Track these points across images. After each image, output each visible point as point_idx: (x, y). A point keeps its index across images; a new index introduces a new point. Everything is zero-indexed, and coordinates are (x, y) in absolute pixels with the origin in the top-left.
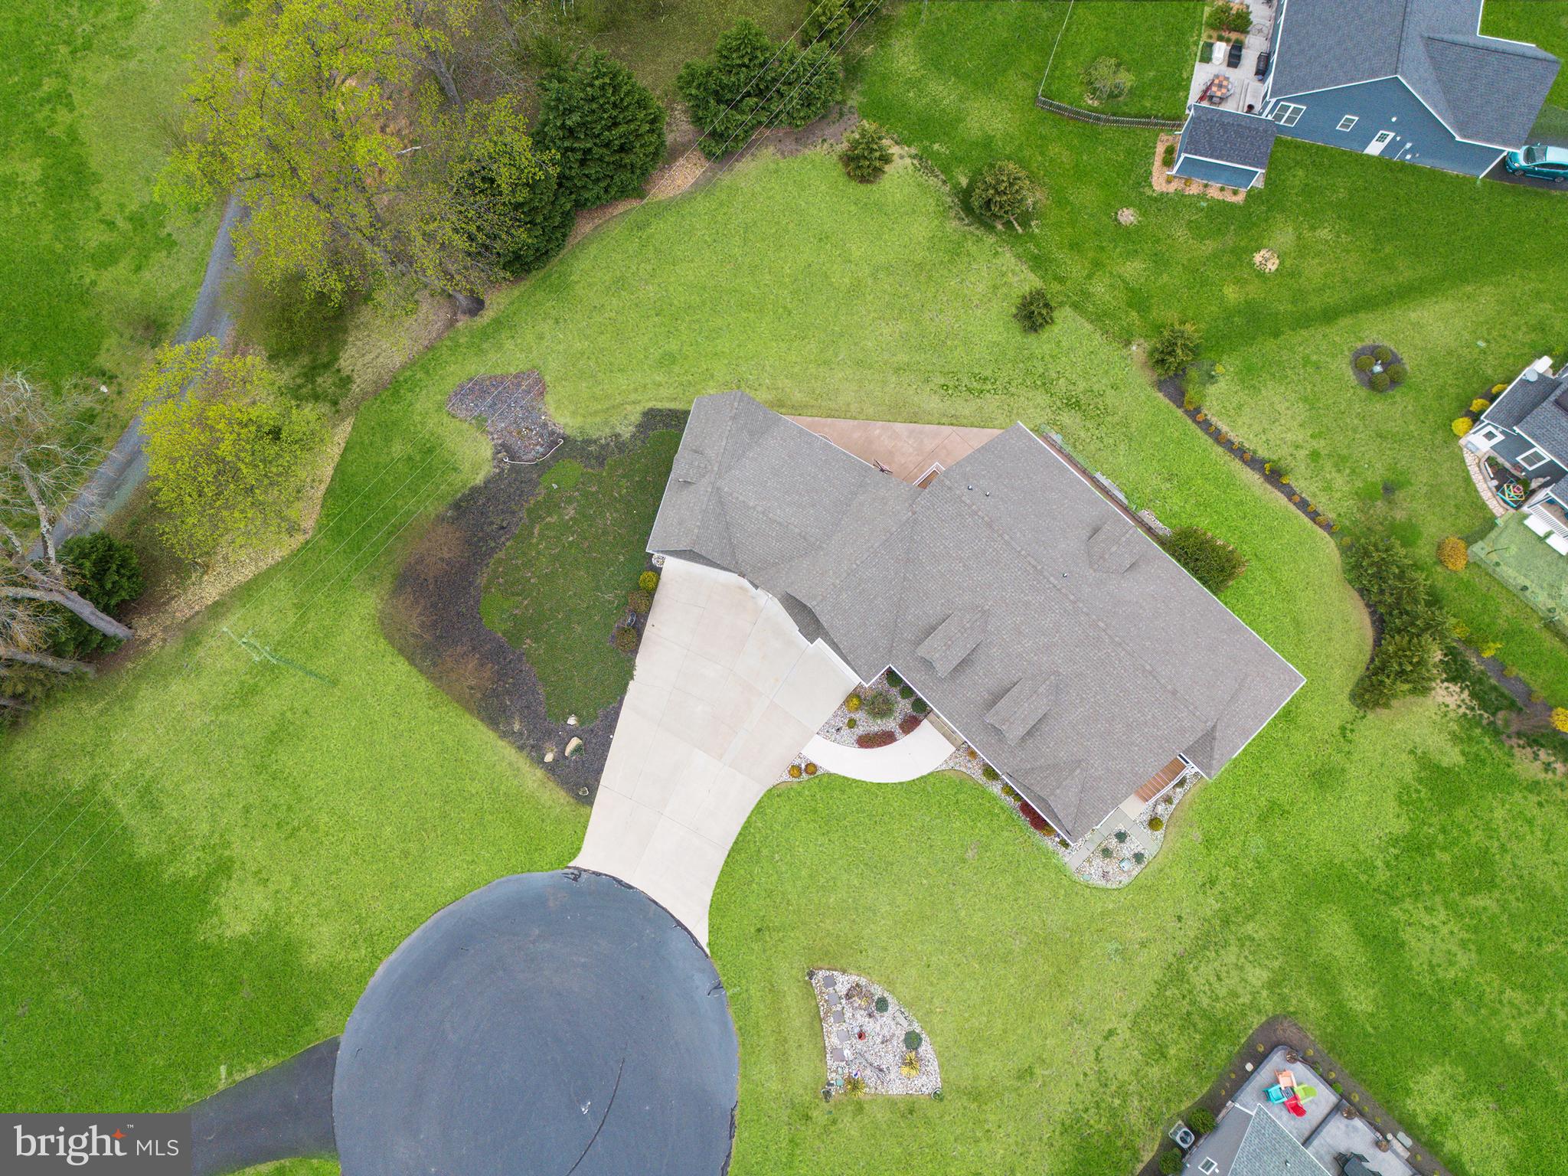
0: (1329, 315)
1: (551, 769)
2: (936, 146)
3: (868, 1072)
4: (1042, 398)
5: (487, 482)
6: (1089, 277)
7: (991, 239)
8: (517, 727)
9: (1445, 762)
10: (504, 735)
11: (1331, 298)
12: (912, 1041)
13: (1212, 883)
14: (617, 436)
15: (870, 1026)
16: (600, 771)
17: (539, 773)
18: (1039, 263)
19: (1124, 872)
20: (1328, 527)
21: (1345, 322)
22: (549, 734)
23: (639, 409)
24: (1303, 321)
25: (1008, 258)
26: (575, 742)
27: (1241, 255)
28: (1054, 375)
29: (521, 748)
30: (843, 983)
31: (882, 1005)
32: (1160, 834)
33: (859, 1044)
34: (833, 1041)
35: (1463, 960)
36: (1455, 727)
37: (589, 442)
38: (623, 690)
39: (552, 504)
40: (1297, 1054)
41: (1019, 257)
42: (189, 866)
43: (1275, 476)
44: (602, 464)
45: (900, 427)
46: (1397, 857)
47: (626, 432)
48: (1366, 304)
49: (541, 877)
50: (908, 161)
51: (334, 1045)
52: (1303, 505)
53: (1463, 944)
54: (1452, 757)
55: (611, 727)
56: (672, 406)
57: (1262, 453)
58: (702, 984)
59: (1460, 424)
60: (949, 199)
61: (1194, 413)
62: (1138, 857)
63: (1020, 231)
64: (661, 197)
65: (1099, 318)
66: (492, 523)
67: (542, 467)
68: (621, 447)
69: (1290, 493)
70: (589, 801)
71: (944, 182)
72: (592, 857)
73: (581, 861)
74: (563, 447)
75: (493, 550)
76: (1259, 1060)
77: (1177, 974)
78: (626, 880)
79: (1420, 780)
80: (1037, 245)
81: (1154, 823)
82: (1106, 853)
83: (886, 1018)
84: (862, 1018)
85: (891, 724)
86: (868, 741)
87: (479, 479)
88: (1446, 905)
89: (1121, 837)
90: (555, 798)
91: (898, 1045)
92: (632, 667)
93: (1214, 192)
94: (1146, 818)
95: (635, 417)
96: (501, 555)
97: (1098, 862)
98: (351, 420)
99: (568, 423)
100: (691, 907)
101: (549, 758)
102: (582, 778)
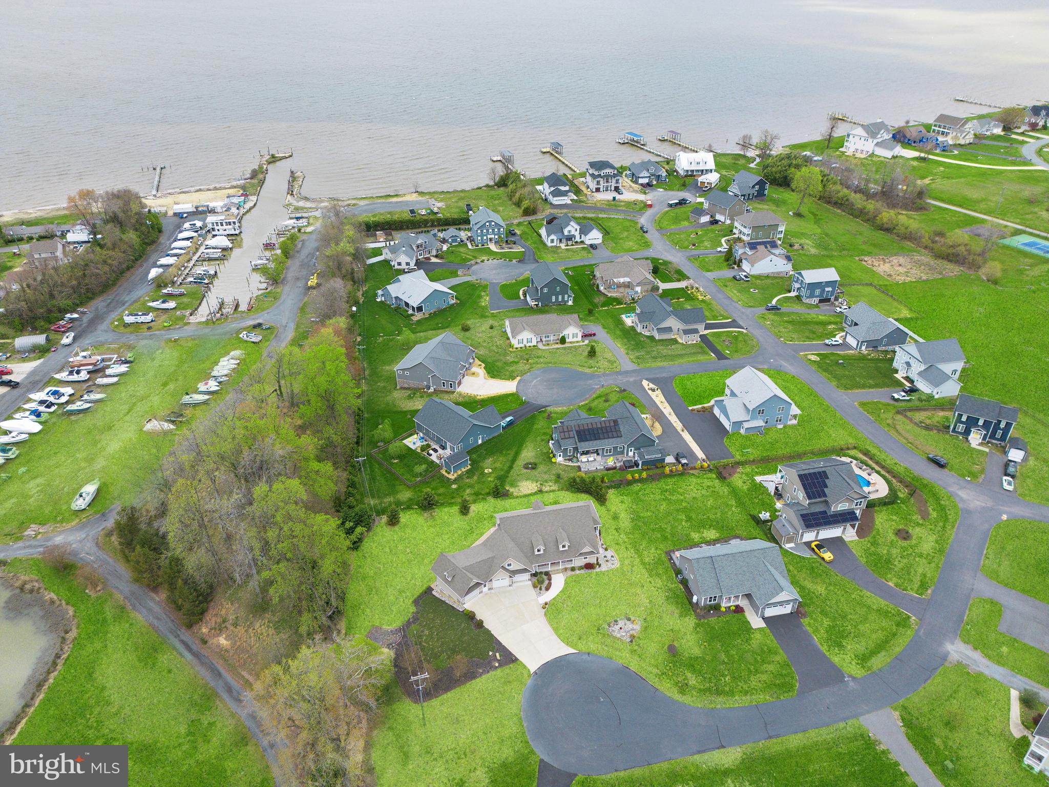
0: (511, 467)
1: (500, 666)
2: (403, 507)
3: (631, 632)
5: (396, 653)
7: (437, 510)
8: (481, 671)
10: (481, 675)
11: (508, 465)
12: (629, 619)
13: (627, 548)
14: (413, 613)
15: (619, 626)
16: (511, 653)
17: (499, 670)
18: (452, 505)
20: (559, 490)
21: (514, 466)
22: (490, 662)
23: (410, 603)
24: (508, 471)
25: (445, 509)
26: (497, 655)
27: (483, 474)
28: (481, 517)
29: (488, 672)
31: (616, 621)
32: (609, 550)
33: (622, 630)
34: (619, 636)
36: (619, 494)
37: (408, 621)
38: (493, 635)
39: (419, 637)
40: (673, 551)
41: (446, 507)
44: (418, 619)
48: (513, 461)
49: (529, 682)
51: (542, 761)
52: (551, 491)
54: (626, 498)
55: (500, 644)
56: (416, 596)
58: (585, 657)
59: (553, 460)
60: (418, 511)
61: (514, 497)
62: (613, 557)
63: (439, 504)
65: (475, 502)
67: (405, 636)
70: (517, 659)
71: (414, 510)
72: (533, 667)
73: (532, 671)
74: (404, 629)
76: (671, 558)
77: (644, 563)
78: (545, 662)
80: (446, 503)
81: (606, 550)
82: (607, 561)
83: (620, 622)
84: (616, 627)
85: (547, 582)
86: (547, 589)
87: (393, 655)
89: (605, 557)
90: (509, 669)
91: (628, 623)
92: (487, 629)
93: (463, 470)
94: (604, 550)
95: (411, 606)
97: (609, 563)
99: (397, 624)
100: (564, 650)
101: (497, 665)
102: (509, 659)
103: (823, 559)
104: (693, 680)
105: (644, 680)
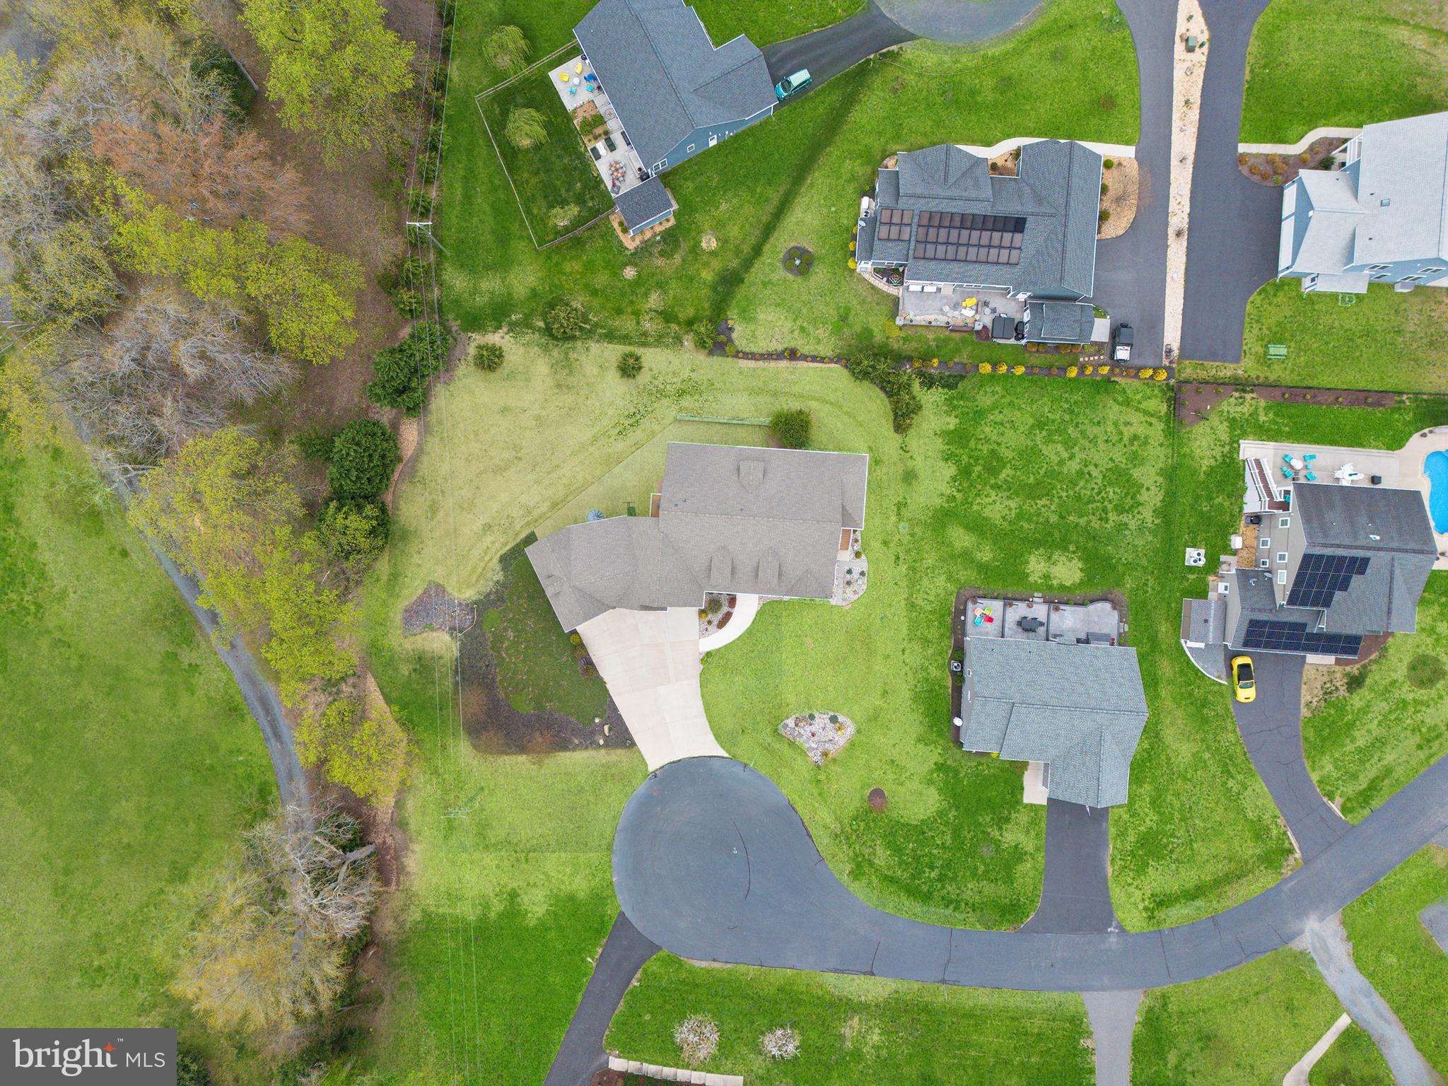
0: (757, 251)
1: (606, 745)
2: (513, 317)
3: (827, 745)
4: (665, 401)
5: (461, 651)
6: (638, 323)
7: (579, 344)
8: (577, 742)
9: (952, 427)
10: (574, 749)
11: (753, 240)
12: (834, 719)
13: (898, 558)
14: (498, 582)
15: (813, 728)
16: (627, 730)
17: (603, 751)
18: (610, 336)
19: (862, 585)
20: (831, 361)
21: (767, 248)
22: (592, 733)
23: (496, 560)
24: (748, 264)
25: (595, 347)
26: (606, 728)
27: (695, 250)
28: (662, 387)
29: (586, 748)
30: (790, 722)
31: (812, 717)
32: (863, 557)
33: (816, 738)
34: (805, 746)
35: (1013, 504)
36: (945, 408)
37: (488, 595)
38: (607, 691)
39: (499, 639)
40: (974, 599)
41: (598, 341)
42: (498, 907)
43: (792, 355)
44: (503, 601)
45: (617, 470)
46: (960, 484)
47: (500, 576)
48: (768, 230)
49: (642, 788)
50: (507, 337)
51: (622, 914)
52: (814, 359)
53: (1009, 498)
54: (952, 422)
55: (615, 709)
56: (508, 547)
57: (780, 348)
58: (738, 770)
59: (851, 264)
60: (543, 340)
61: (738, 354)
62: (862, 574)
63: (588, 327)
64: (410, 453)
65: (659, 341)
66: (481, 668)
67: (478, 625)
68: (504, 586)
69: (804, 358)
70: (633, 744)
71: (533, 333)
72: (654, 763)
73: (651, 769)
74: (481, 607)
75: (493, 680)
76: (964, 612)
77: (912, 606)
78: (675, 759)
79: (947, 444)
80: (602, 327)
81: (858, 555)
82: (849, 583)
83: (817, 720)
84: (808, 728)
85: (725, 609)
86: (722, 624)
87: (456, 653)
88: (992, 487)
89: (849, 572)
90: (618, 755)
91: (830, 726)
92: (602, 678)
93: (659, 229)
94: (853, 555)
95: (498, 567)
96: (499, 678)
97: (849, 590)
98: (369, 676)
99: (470, 594)
100: (709, 747)
101: (601, 742)
102: (622, 738)
103: (1235, 693)
104: (882, 857)
105: (810, 837)
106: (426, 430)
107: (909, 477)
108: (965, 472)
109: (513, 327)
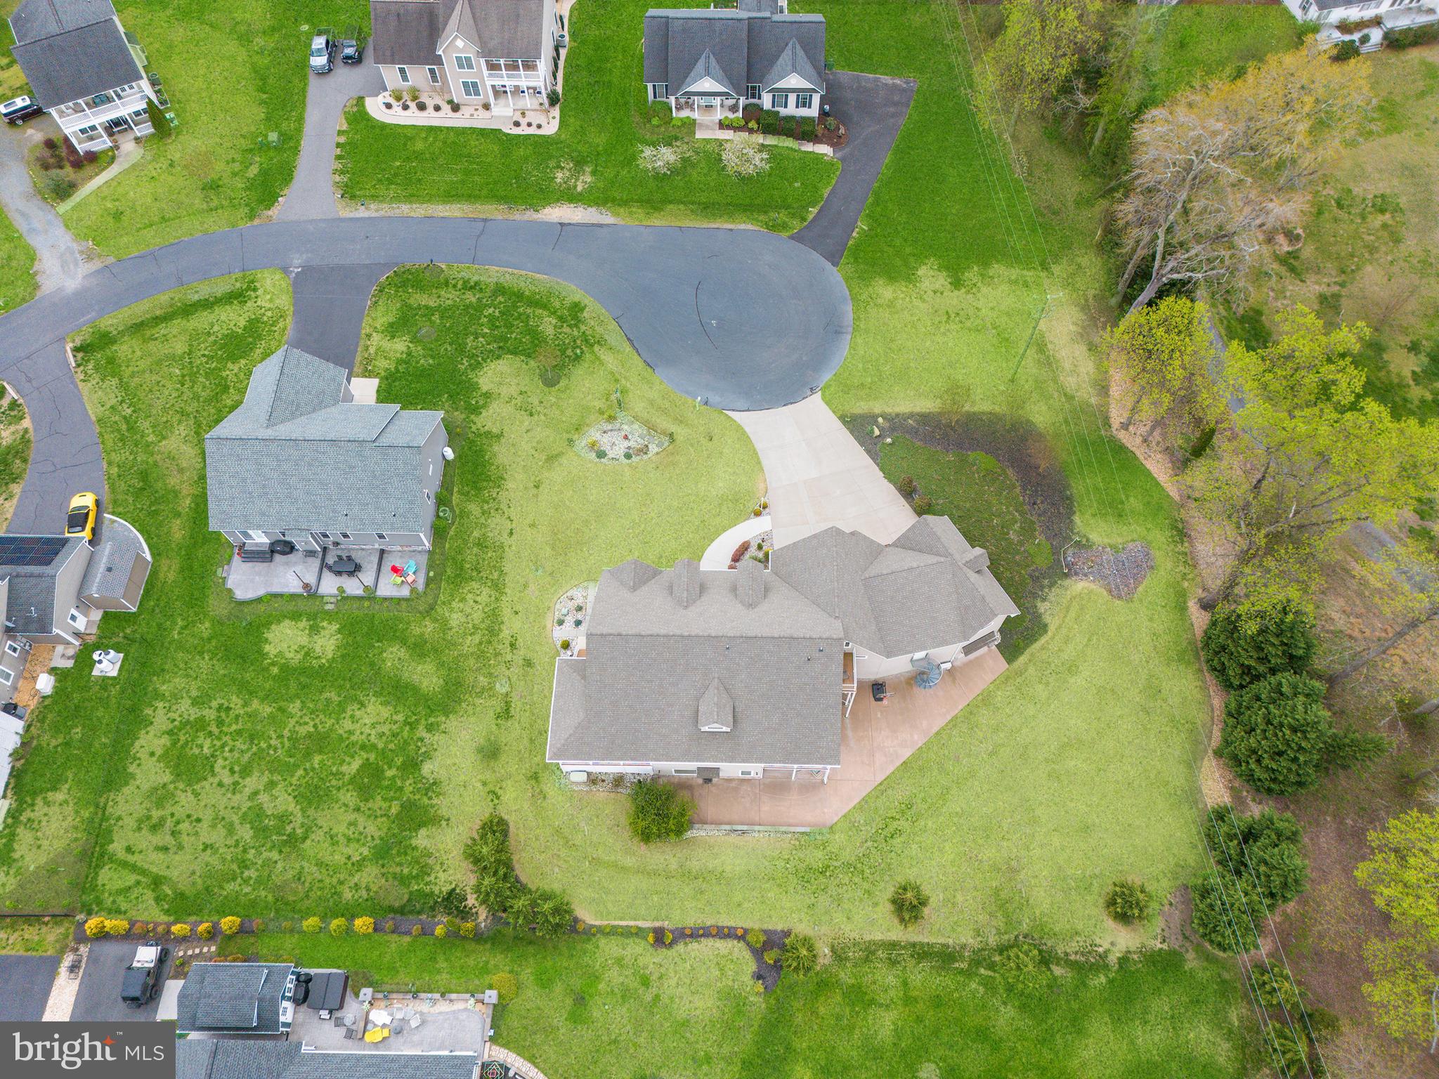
1: (874, 417)
2: (1103, 979)
3: (610, 428)
4: (847, 856)
5: (1072, 521)
6: (905, 983)
7: (993, 941)
8: (910, 421)
9: (423, 832)
10: (911, 414)
12: (601, 455)
13: (512, 645)
14: (1044, 600)
15: (626, 444)
16: (852, 432)
17: (877, 411)
18: (944, 957)
19: (562, 607)
20: (601, 930)
22: (892, 428)
23: (1052, 629)
25: (966, 938)
26: (877, 434)
28: (856, 880)
29: (897, 415)
30: (653, 449)
31: (628, 456)
32: (559, 644)
33: (623, 434)
34: (636, 426)
35: (347, 724)
36: (430, 861)
37: (1051, 586)
38: (881, 469)
39: (1028, 531)
41: (964, 947)
42: (972, 274)
43: (660, 938)
44: (1031, 576)
45: (906, 753)
46: (419, 748)
47: (1042, 607)
49: (827, 377)
50: (1106, 945)
51: (835, 264)
52: (628, 933)
53: (350, 732)
54: (422, 839)
55: (868, 452)
56: (1037, 645)
57: (680, 947)
58: (715, 399)
60: (1049, 944)
61: (744, 934)
62: (561, 623)
63: (982, 971)
64: (1206, 762)
65: (869, 951)
66: (1042, 503)
67: (1056, 551)
68: (1035, 596)
69: (639, 933)
70: (842, 418)
71: (1067, 954)
72: (814, 402)
73: (818, 396)
75: (1024, 488)
76: (429, 579)
77: (498, 587)
78: (790, 406)
79: (433, 806)
80: (961, 972)
81: (566, 646)
82: (579, 609)
83: (621, 452)
84: (632, 444)
86: (745, 547)
87: (1077, 519)
88: (374, 746)
89: (578, 623)
90: (861, 407)
91: (606, 447)
92: (890, 481)
94: (572, 645)
95: (1047, 619)
96: (1018, 490)
97: (579, 601)
98: (1177, 498)
100: (750, 420)
101: (880, 420)
102: (857, 425)
103: (98, 503)
105: (628, 339)
106: (1193, 795)
107: (490, 753)
108: (412, 765)
109: (1099, 963)
